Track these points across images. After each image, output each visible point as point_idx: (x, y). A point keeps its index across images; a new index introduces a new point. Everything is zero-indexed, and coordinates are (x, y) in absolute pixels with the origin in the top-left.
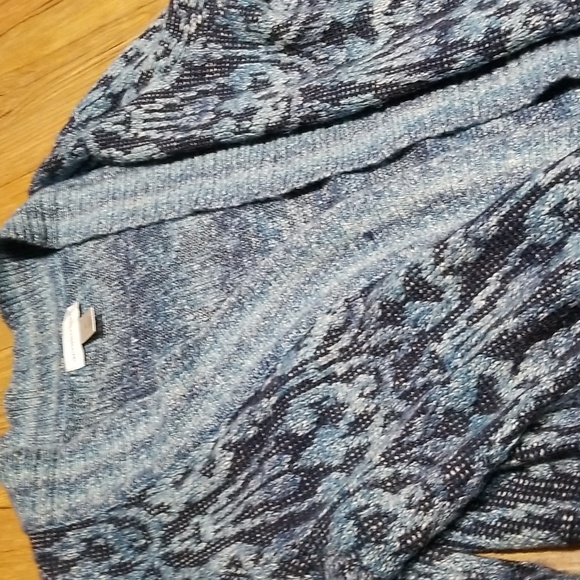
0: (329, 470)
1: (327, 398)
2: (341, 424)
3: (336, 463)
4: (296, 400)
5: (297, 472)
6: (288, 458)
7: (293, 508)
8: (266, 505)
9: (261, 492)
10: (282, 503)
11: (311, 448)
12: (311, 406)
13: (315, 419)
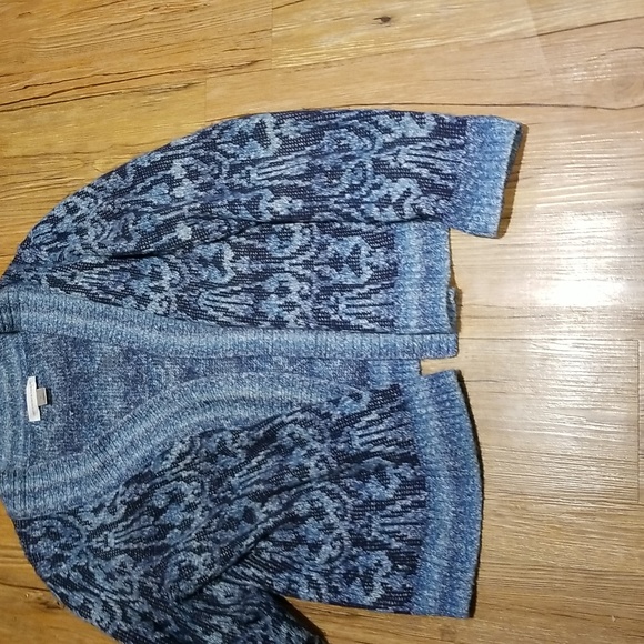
0: (173, 527)
1: (176, 489)
2: (182, 505)
3: (177, 524)
4: (159, 489)
5: (157, 526)
6: (152, 519)
7: (154, 543)
8: (140, 539)
9: (139, 531)
10: (148, 539)
11: (165, 515)
12: (167, 494)
13: (168, 501)
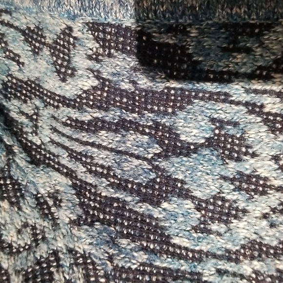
1: (236, 124)
4: (202, 103)
7: (129, 199)
9: (112, 155)
11: (185, 159)
12: (213, 120)
13: (207, 136)
